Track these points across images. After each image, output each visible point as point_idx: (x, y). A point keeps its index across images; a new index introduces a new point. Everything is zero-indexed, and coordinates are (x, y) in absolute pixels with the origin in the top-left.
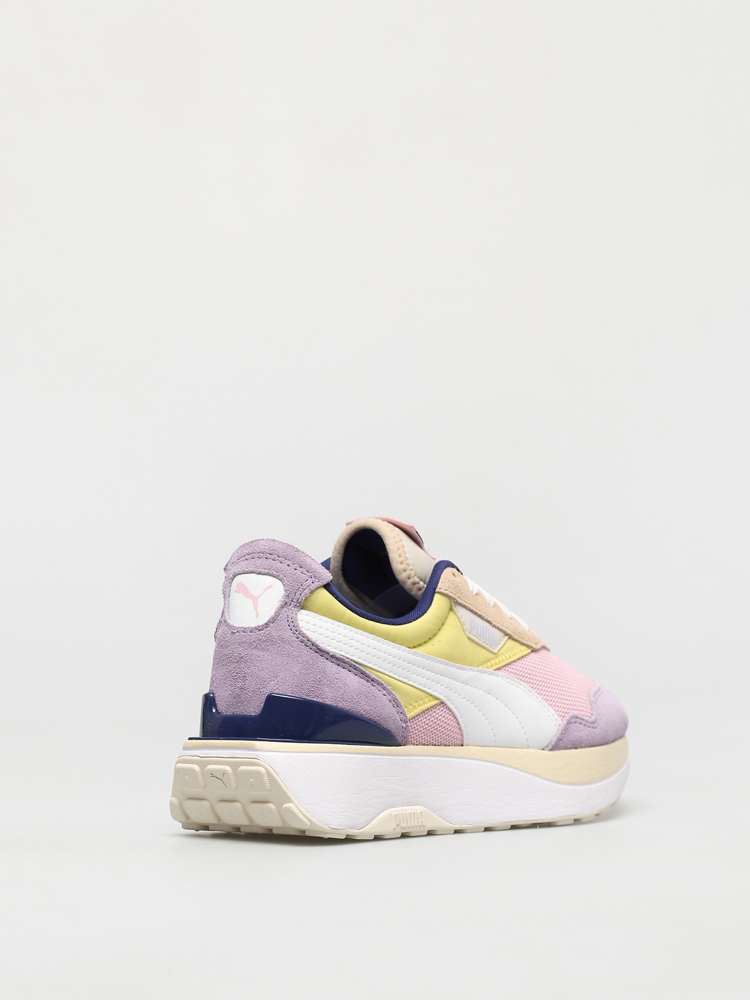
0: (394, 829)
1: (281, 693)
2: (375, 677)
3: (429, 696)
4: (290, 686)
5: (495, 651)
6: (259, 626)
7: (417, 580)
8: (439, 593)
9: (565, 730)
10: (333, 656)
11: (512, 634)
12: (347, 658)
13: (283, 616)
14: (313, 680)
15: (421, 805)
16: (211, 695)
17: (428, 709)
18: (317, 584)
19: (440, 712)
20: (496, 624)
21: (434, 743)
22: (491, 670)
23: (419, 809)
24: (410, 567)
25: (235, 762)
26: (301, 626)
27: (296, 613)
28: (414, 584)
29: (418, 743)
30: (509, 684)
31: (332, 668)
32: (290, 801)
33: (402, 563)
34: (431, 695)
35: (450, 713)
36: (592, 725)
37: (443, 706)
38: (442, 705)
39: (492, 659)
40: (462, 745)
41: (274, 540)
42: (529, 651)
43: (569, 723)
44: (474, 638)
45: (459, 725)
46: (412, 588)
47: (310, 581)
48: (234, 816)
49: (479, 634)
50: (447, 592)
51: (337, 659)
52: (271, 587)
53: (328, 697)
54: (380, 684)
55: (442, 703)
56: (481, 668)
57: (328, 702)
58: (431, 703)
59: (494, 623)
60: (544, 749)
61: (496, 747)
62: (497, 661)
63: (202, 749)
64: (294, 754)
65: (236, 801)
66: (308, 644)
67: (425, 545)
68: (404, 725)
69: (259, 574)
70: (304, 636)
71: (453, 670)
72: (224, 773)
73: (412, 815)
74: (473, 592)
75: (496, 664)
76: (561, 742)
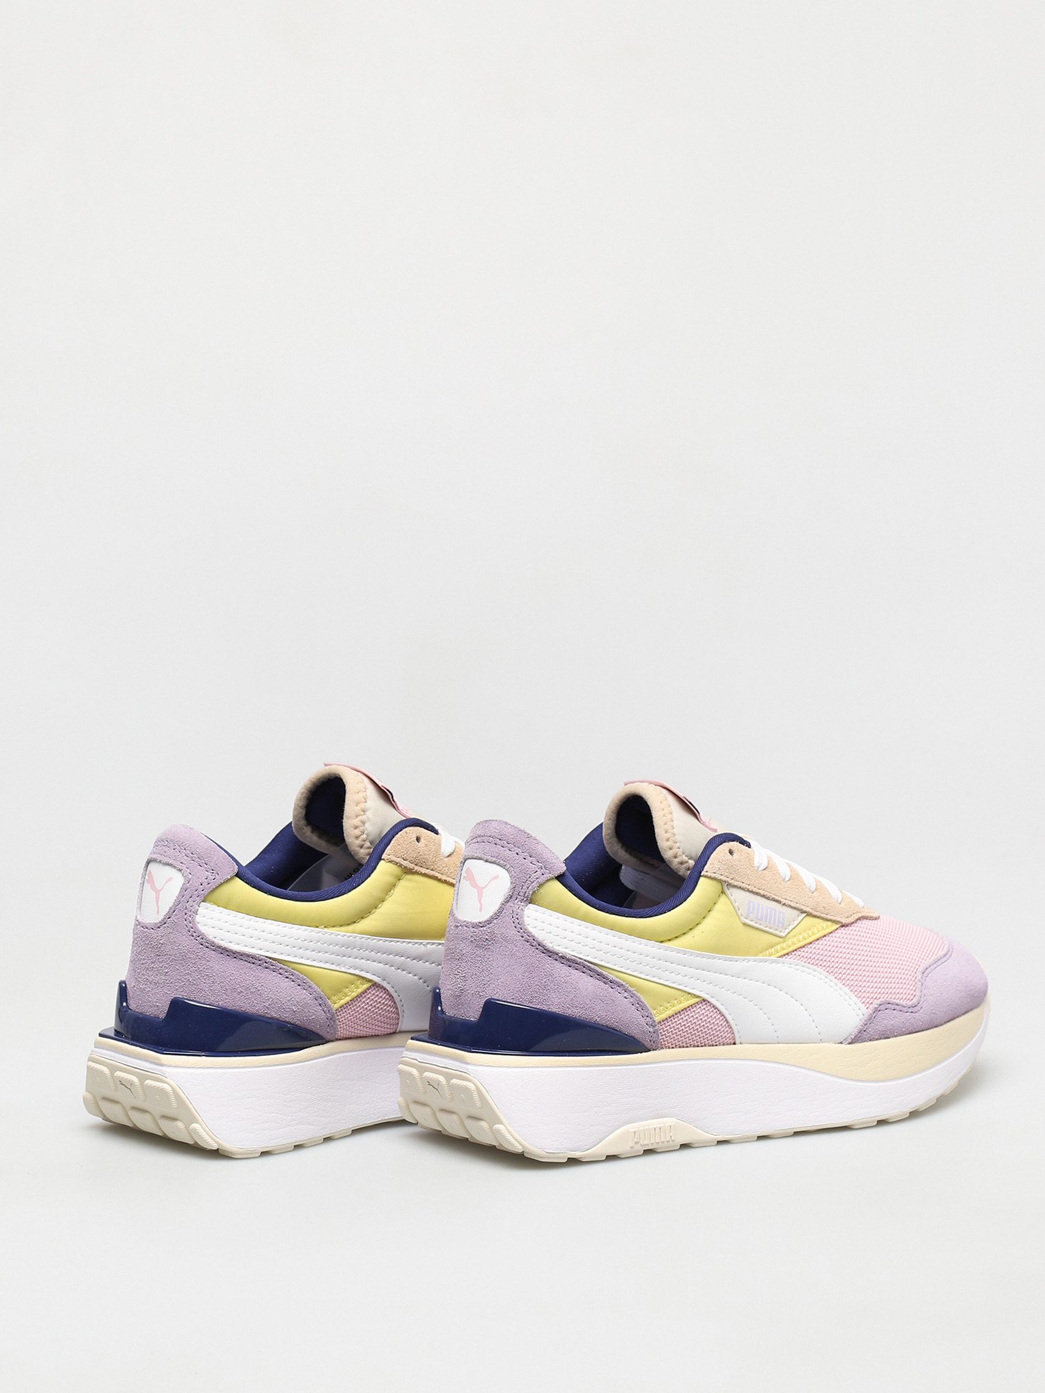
0: (632, 1147)
1: (501, 999)
2: (614, 978)
3: (686, 995)
4: (511, 991)
5: (783, 934)
6: (480, 923)
7: (685, 858)
8: (706, 876)
9: (871, 1019)
10: (562, 957)
11: (811, 911)
12: (580, 958)
13: (507, 912)
14: (537, 985)
15: (672, 1117)
16: (438, 991)
17: (685, 1009)
18: (548, 876)
19: (702, 1010)
20: (787, 902)
21: (696, 1044)
22: (773, 957)
23: (669, 1121)
24: (678, 844)
25: (448, 1073)
26: (526, 923)
27: (522, 909)
28: (682, 863)
29: (674, 1046)
30: (799, 971)
31: (563, 970)
32: (500, 1122)
33: (668, 840)
34: (689, 993)
35: (715, 1011)
36: (910, 1010)
37: (706, 1004)
38: (704, 1003)
39: (779, 943)
40: (734, 1044)
41: (506, 823)
42: (837, 926)
43: (876, 1010)
44: (752, 923)
45: (727, 1023)
46: (679, 867)
47: (539, 873)
48: (454, 1128)
49: (760, 917)
50: (715, 875)
51: (568, 960)
52: (496, 877)
53: (555, 1004)
54: (620, 985)
55: (704, 1000)
56: (760, 957)
57: (554, 1009)
58: (688, 1002)
59: (784, 901)
60: (841, 1043)
61: (778, 1043)
62: (785, 945)
63: (420, 1053)
64: (509, 1069)
65: (454, 1113)
66: (534, 944)
67: (702, 816)
68: (651, 1030)
69: (486, 861)
70: (529, 934)
71: (719, 963)
72: (439, 1083)
73: (657, 1130)
74: (758, 868)
75: (783, 949)
76: (865, 1033)
